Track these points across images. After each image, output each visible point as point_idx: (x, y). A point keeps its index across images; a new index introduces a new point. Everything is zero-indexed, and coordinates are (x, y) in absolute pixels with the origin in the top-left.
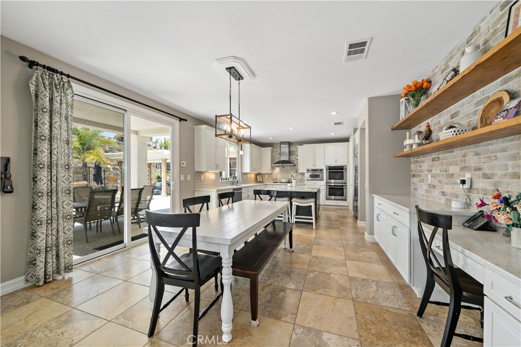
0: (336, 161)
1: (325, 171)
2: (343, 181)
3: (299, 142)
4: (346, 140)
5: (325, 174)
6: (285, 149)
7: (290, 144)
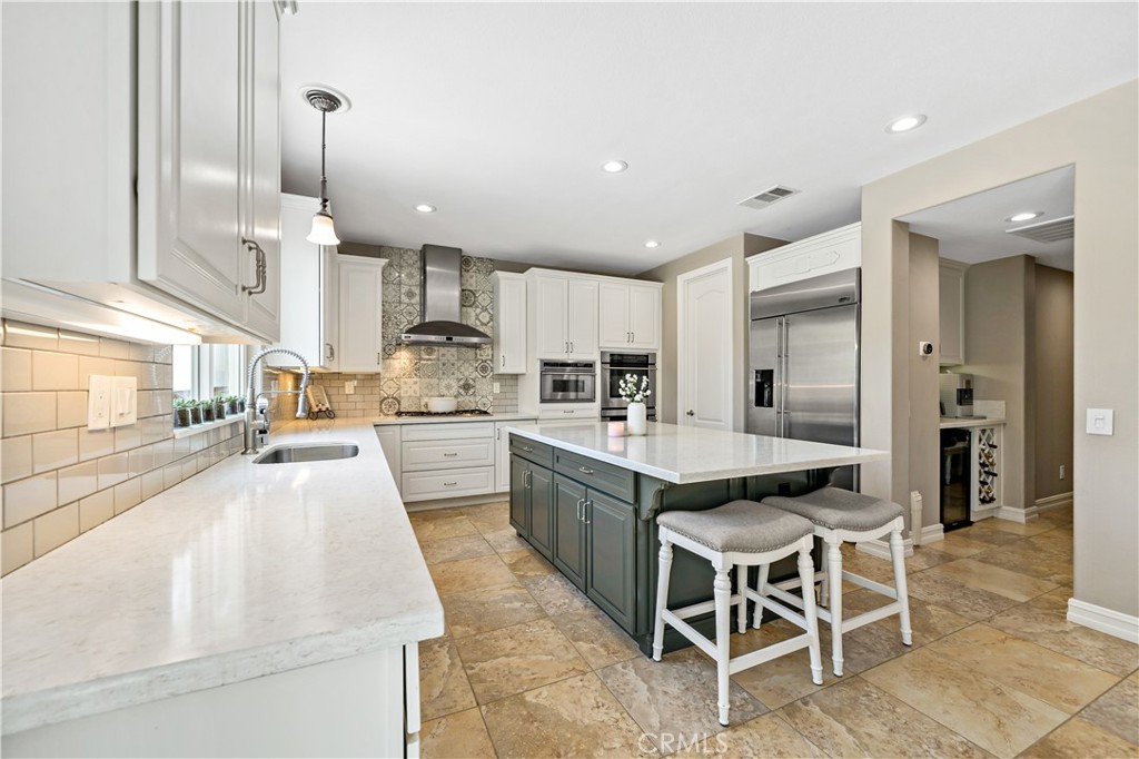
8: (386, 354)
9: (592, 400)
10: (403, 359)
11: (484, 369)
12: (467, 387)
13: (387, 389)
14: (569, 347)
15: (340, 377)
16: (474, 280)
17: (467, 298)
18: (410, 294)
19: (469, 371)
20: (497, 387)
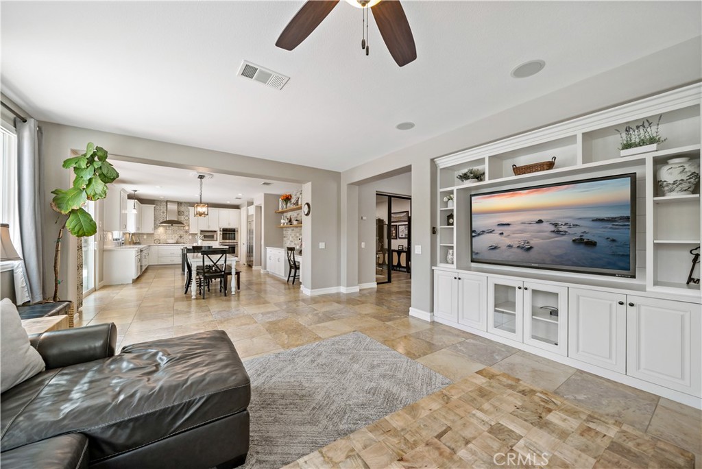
0: (229, 224)
1: (219, 233)
2: (235, 241)
3: (189, 203)
4: (237, 207)
5: (219, 236)
6: (173, 207)
7: (179, 204)
8: (156, 227)
9: (217, 240)
10: (161, 230)
11: (186, 232)
12: (181, 237)
13: (156, 237)
14: (209, 227)
15: (143, 234)
16: (182, 209)
17: (179, 213)
18: (163, 213)
19: (182, 233)
20: (190, 237)
